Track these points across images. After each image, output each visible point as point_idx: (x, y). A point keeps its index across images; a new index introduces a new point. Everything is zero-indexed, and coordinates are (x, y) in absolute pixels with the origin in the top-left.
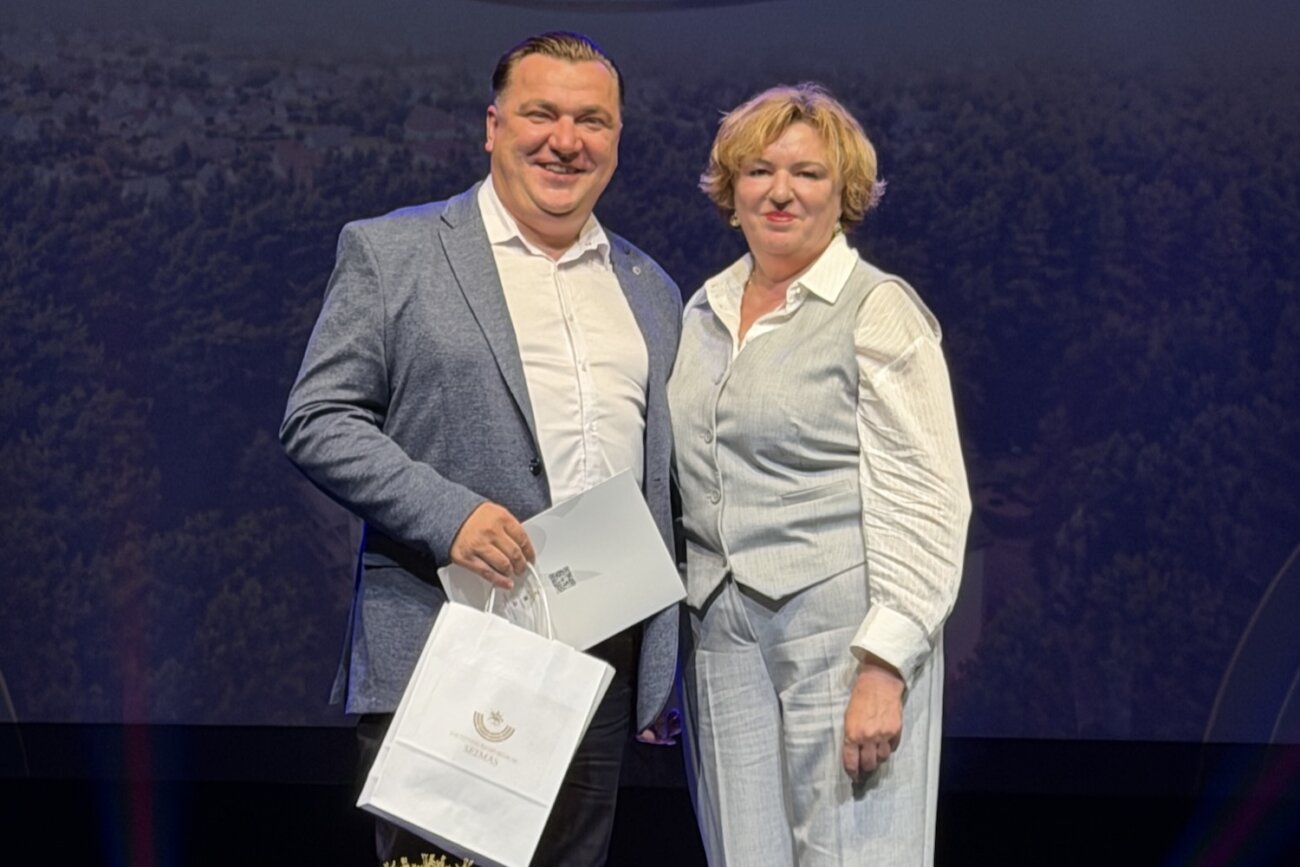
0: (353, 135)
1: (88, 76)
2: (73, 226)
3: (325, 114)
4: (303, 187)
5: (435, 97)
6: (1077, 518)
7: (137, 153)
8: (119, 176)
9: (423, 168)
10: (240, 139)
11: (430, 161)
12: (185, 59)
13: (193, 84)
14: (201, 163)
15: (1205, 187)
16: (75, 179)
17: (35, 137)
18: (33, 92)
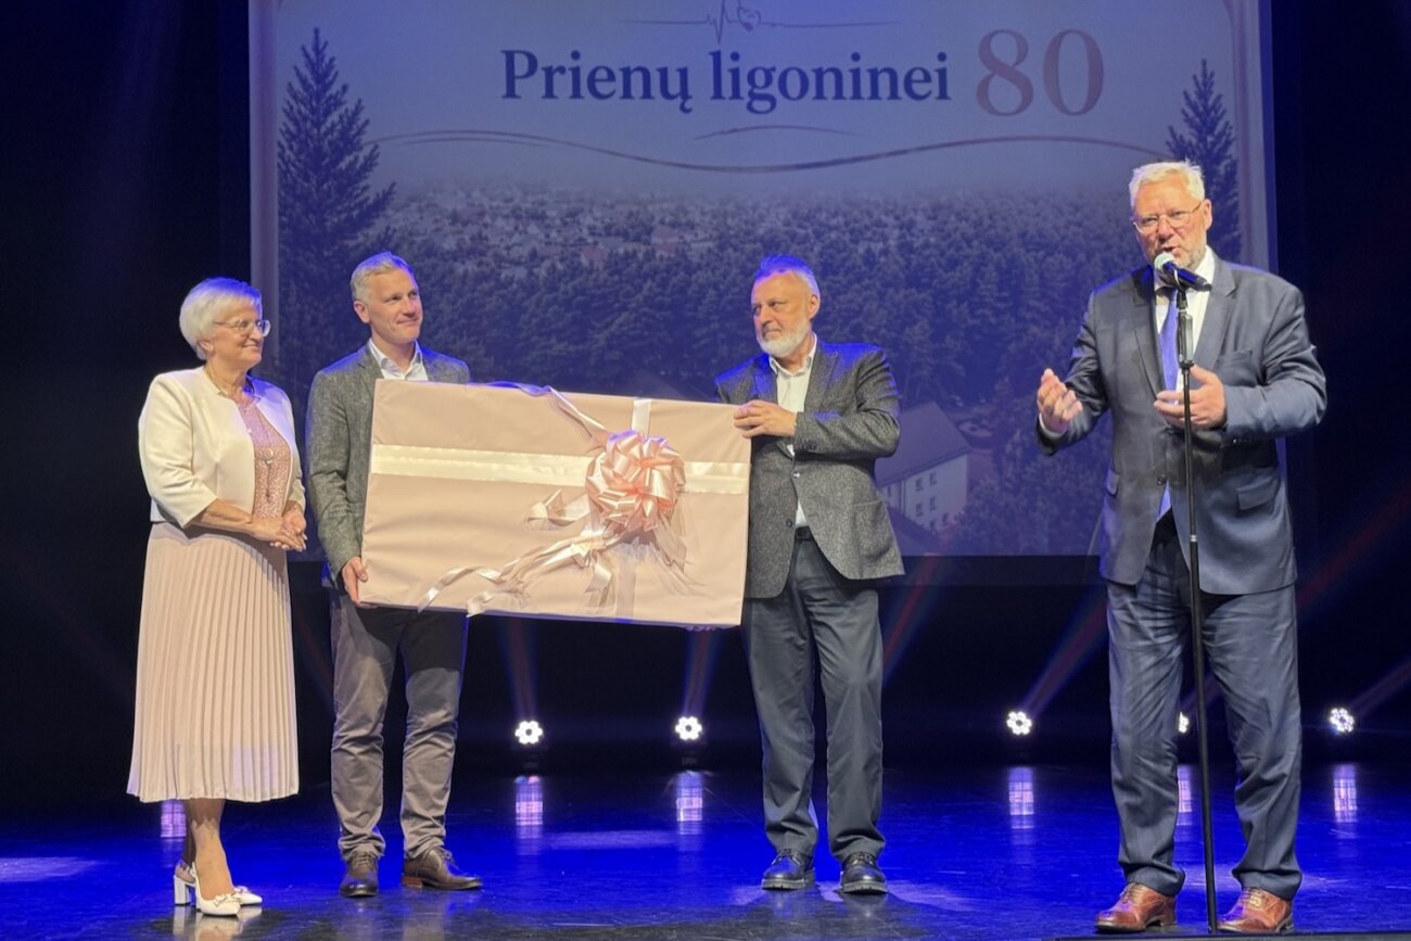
0: (625, 241)
1: (482, 214)
2: (476, 294)
3: (609, 231)
4: (597, 270)
5: (667, 220)
6: (1017, 437)
7: (508, 254)
8: (500, 267)
9: (661, 258)
10: (564, 246)
11: (666, 255)
12: (533, 203)
13: (539, 217)
14: (542, 260)
15: (1082, 257)
16: (476, 269)
17: (455, 247)
18: (453, 224)
